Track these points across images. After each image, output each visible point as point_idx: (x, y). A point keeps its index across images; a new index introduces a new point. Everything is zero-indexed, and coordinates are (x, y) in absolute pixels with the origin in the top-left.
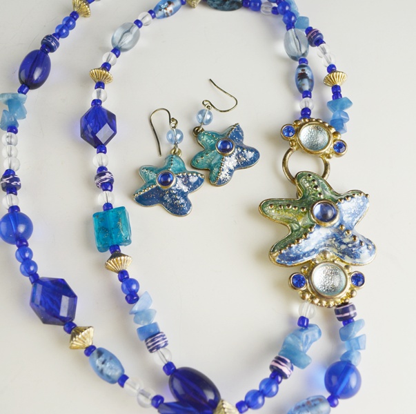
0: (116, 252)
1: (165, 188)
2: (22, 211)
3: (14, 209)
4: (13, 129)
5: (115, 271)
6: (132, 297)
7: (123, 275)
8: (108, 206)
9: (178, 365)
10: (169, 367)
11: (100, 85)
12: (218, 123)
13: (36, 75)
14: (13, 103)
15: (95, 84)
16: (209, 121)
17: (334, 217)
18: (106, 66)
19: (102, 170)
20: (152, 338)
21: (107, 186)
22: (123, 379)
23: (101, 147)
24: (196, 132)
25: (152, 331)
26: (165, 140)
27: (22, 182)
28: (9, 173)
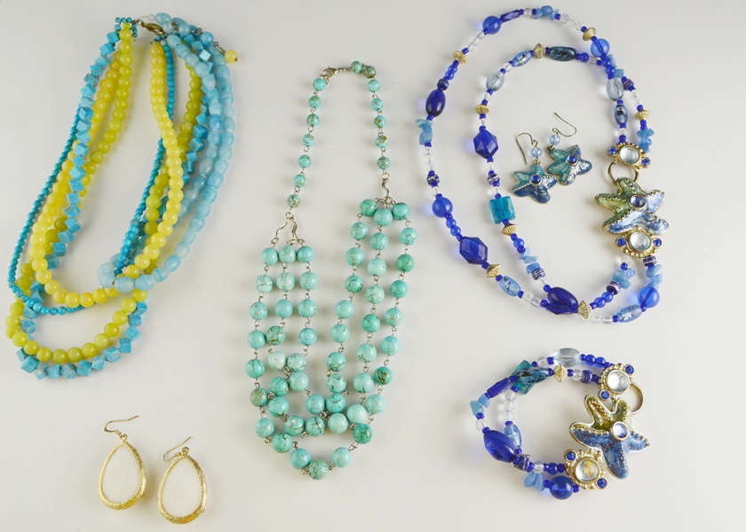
0: (507, 224)
1: (535, 185)
2: (444, 196)
3: (439, 196)
4: (428, 144)
5: (509, 235)
6: (521, 249)
7: (514, 237)
8: (498, 196)
9: (552, 287)
10: (547, 288)
11: (482, 116)
12: (563, 144)
13: (438, 109)
14: (426, 127)
15: (479, 116)
16: (558, 143)
17: (643, 205)
18: (485, 102)
19: (492, 174)
20: (536, 272)
21: (496, 183)
22: (521, 294)
23: (489, 157)
24: (550, 150)
25: (537, 267)
26: (528, 154)
27: (440, 179)
28: (431, 173)
